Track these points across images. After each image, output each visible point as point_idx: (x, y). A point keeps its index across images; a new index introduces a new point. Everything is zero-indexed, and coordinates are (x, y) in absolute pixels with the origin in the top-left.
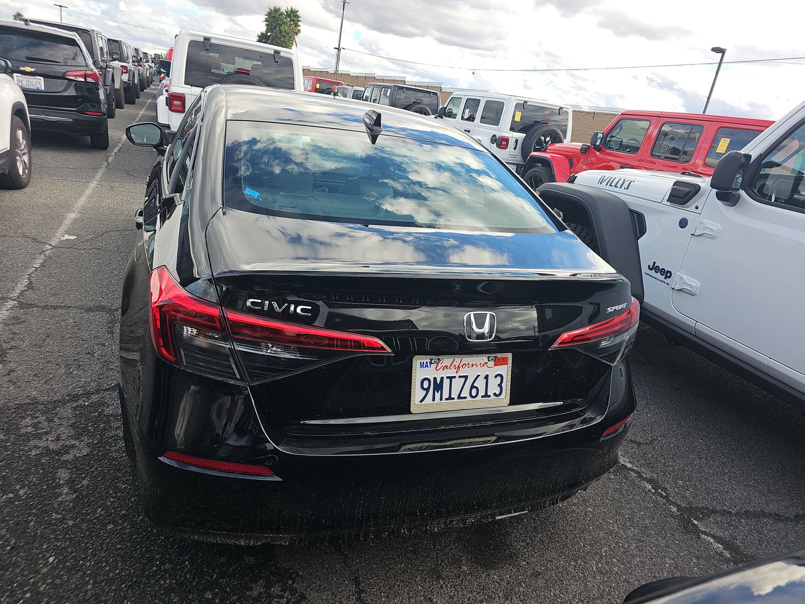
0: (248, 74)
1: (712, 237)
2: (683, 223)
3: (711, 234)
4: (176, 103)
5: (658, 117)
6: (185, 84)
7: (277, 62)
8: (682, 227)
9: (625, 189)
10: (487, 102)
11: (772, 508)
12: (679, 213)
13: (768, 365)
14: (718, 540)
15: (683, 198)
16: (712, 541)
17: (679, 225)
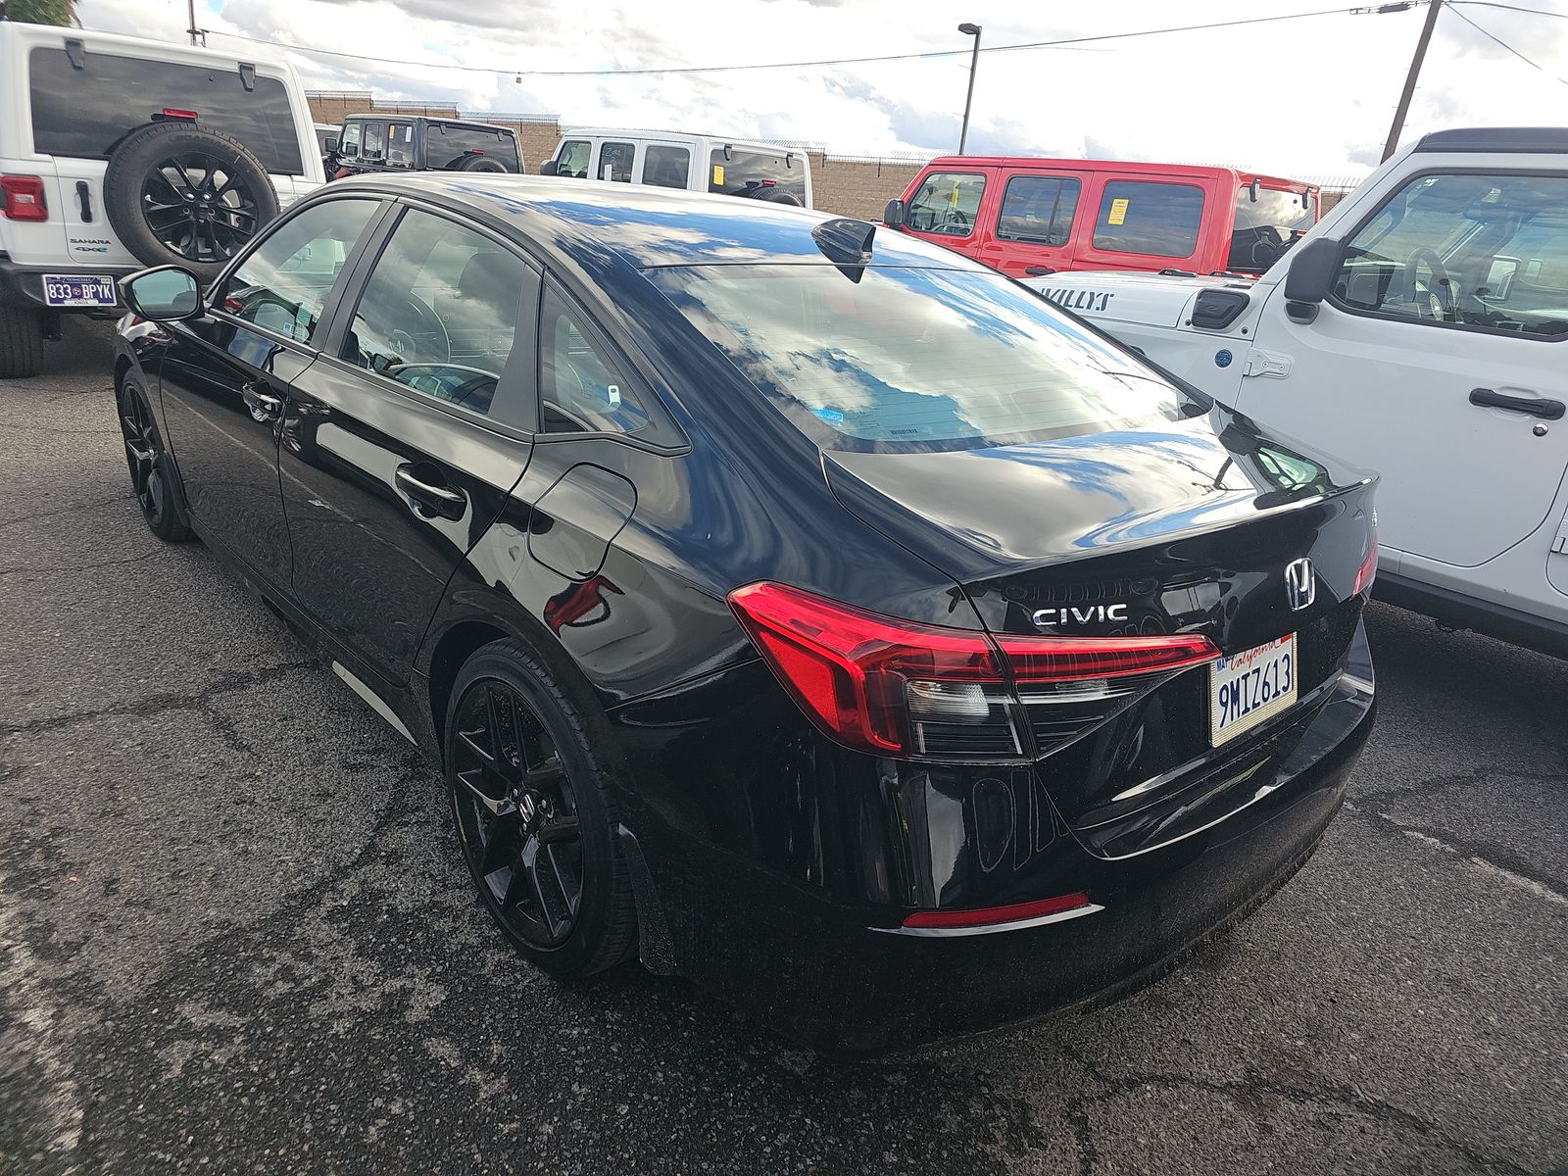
0: (192, 121)
1: (1280, 377)
2: (1224, 359)
3: (1279, 371)
4: (22, 198)
5: (998, 167)
6: (36, 152)
7: (251, 90)
8: (1222, 365)
9: (1098, 309)
10: (649, 148)
11: (1445, 769)
12: (1212, 342)
13: (1400, 563)
14: (1429, 833)
15: (1221, 317)
16: (1421, 836)
17: (1217, 362)
